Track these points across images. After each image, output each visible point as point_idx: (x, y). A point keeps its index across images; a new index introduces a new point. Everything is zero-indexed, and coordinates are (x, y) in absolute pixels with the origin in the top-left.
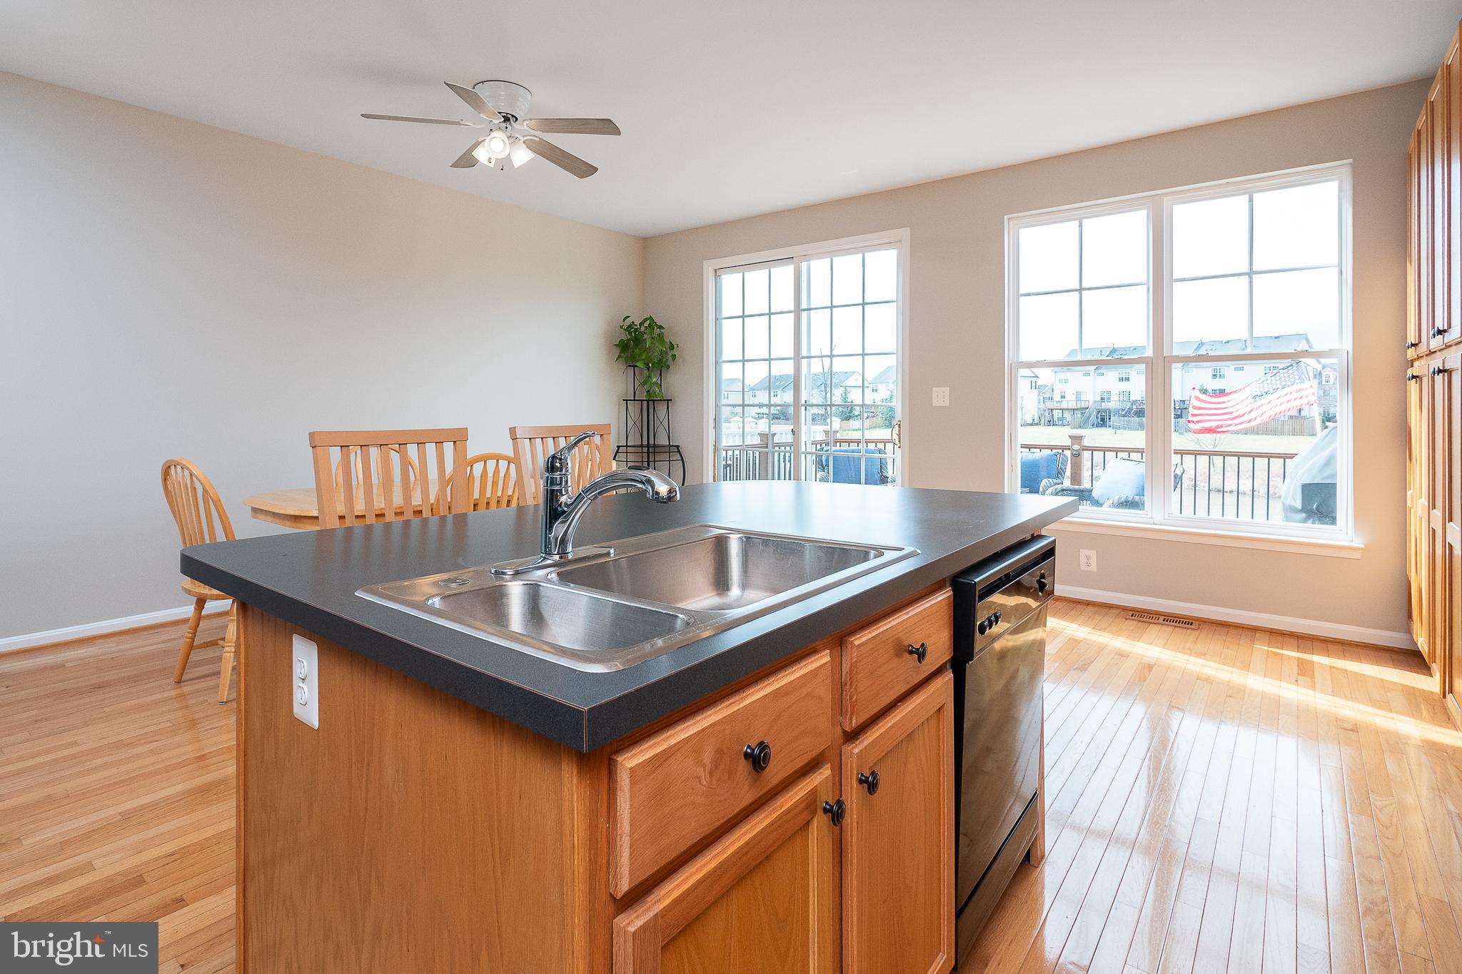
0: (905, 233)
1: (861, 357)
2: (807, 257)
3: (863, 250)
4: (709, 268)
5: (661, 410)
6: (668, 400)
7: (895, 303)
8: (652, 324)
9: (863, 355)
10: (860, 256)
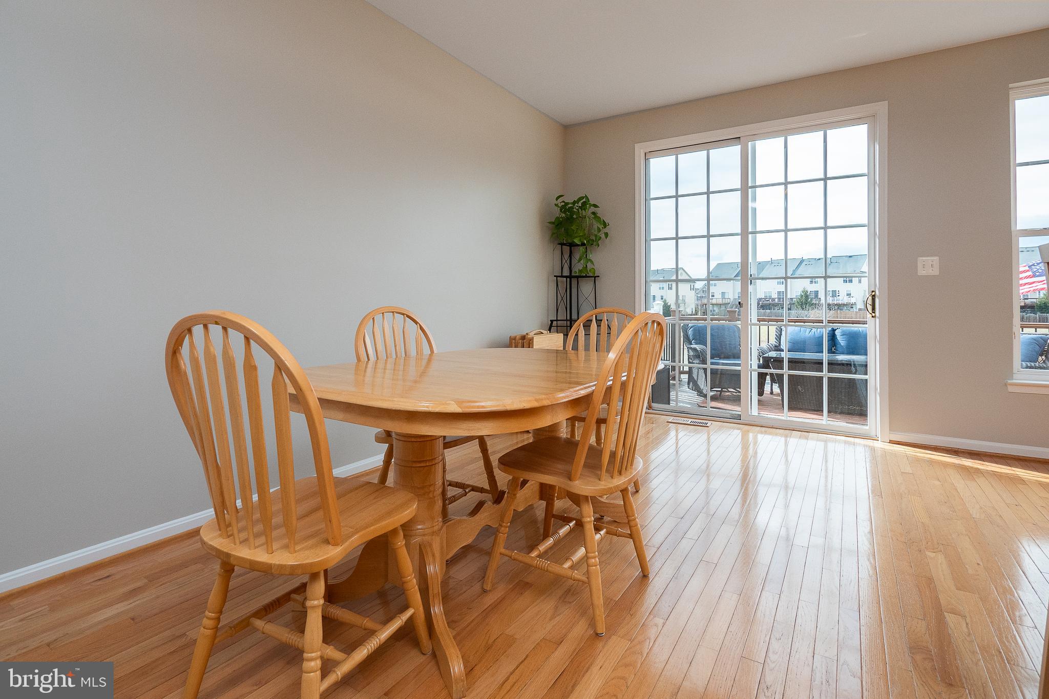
0: (882, 108)
1: (822, 231)
2: (755, 136)
3: (824, 127)
4: (640, 150)
5: (586, 288)
6: (595, 277)
7: (867, 177)
8: (585, 203)
9: (825, 228)
10: (822, 133)
